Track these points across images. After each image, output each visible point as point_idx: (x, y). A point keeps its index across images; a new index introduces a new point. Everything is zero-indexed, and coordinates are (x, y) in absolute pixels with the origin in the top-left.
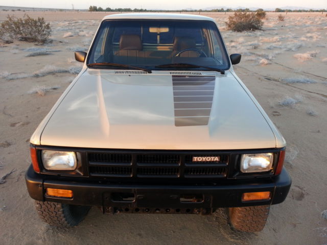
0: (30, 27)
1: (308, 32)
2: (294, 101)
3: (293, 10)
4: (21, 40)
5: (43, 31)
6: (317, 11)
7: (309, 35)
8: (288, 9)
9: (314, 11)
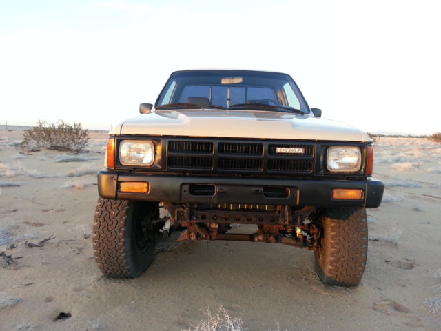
0: (62, 134)
1: (408, 150)
2: (395, 199)
3: (387, 135)
4: (49, 149)
5: (79, 139)
6: (417, 137)
7: (410, 152)
8: (381, 134)
9: (413, 137)
